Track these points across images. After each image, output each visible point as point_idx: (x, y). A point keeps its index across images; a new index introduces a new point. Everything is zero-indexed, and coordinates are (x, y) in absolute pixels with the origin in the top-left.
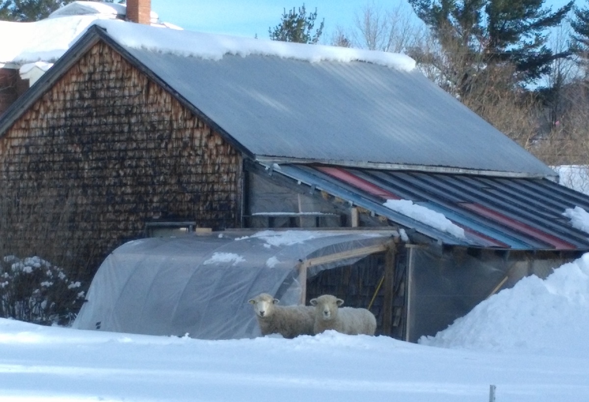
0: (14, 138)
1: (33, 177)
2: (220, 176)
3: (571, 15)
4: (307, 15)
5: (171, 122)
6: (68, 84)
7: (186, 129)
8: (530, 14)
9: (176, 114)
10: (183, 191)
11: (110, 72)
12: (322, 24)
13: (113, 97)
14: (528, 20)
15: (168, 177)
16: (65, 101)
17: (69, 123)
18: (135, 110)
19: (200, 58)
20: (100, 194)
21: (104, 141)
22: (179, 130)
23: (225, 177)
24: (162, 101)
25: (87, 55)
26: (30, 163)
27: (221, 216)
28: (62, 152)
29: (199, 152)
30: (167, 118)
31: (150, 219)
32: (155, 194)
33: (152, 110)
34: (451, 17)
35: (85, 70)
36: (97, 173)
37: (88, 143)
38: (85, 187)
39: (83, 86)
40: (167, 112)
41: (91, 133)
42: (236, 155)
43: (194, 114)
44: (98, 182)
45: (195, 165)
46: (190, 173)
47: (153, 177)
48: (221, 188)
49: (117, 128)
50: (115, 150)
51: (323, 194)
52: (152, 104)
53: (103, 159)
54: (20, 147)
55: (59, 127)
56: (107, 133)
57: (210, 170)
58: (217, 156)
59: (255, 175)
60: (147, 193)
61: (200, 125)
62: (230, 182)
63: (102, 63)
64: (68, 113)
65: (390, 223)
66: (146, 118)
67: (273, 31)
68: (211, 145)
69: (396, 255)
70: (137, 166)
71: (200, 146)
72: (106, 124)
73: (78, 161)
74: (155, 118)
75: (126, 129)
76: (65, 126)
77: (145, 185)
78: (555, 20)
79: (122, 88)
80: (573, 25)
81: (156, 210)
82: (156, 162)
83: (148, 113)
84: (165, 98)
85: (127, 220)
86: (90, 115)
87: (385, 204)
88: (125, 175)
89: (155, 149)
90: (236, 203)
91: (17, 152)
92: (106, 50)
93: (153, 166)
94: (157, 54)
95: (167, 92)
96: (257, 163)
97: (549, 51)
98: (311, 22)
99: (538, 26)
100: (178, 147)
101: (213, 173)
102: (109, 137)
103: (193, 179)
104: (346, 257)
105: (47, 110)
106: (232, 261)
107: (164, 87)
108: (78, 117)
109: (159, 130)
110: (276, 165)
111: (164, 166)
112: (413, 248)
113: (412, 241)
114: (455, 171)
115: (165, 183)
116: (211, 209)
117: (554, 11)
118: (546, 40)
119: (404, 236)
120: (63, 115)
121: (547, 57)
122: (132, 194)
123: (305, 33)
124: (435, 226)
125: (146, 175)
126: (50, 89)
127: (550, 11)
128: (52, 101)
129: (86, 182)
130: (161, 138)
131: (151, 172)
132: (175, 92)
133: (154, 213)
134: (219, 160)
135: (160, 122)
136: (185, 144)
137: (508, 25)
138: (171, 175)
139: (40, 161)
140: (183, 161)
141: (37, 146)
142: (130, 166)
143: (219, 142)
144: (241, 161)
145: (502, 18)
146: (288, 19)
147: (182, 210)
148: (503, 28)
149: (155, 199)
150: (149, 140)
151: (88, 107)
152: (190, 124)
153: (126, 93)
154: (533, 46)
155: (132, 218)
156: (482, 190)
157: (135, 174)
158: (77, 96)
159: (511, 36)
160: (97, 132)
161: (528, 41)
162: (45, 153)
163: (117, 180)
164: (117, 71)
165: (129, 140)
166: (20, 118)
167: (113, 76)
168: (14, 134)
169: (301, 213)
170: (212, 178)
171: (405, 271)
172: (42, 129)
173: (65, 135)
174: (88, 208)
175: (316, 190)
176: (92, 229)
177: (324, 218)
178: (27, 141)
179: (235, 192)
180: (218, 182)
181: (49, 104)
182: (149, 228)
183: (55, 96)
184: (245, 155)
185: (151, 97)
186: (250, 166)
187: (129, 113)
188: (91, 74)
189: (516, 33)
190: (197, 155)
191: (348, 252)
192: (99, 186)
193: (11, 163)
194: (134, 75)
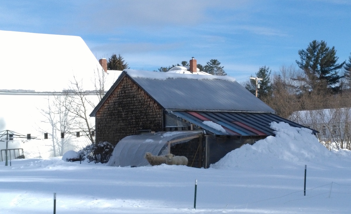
0: (105, 106)
1: (110, 117)
2: (157, 116)
3: (345, 65)
4: (266, 68)
5: (144, 99)
6: (118, 89)
7: (148, 101)
8: (333, 65)
9: (146, 97)
10: (148, 120)
11: (129, 85)
12: (271, 71)
13: (130, 93)
14: (332, 67)
15: (144, 116)
16: (118, 94)
17: (119, 101)
18: (135, 96)
19: (158, 80)
20: (127, 122)
21: (127, 106)
22: (146, 102)
23: (158, 116)
24: (142, 93)
25: (123, 80)
26: (110, 113)
27: (158, 128)
28: (117, 110)
29: (152, 108)
30: (143, 98)
31: (139, 129)
32: (140, 121)
33: (139, 96)
34: (309, 67)
35: (122, 85)
36: (126, 116)
37: (123, 107)
38: (123, 120)
39: (122, 90)
40: (143, 96)
41: (124, 104)
42: (161, 109)
43: (150, 97)
44: (126, 118)
45: (151, 112)
46: (150, 115)
47: (140, 116)
48: (158, 119)
49: (131, 102)
50: (130, 109)
51: (183, 120)
52: (139, 94)
53: (127, 111)
54: (107, 108)
55: (116, 102)
56: (128, 103)
57: (154, 114)
58: (156, 109)
59: (166, 115)
60: (138, 121)
61: (152, 100)
62: (160, 117)
63: (126, 83)
64: (119, 98)
65: (201, 128)
66: (138, 99)
67: (257, 73)
68: (155, 106)
69: (202, 139)
70: (136, 113)
71: (152, 107)
72: (128, 101)
73: (121, 112)
74: (140, 98)
75: (133, 102)
76: (118, 102)
77: (138, 119)
78: (340, 67)
79: (132, 90)
80: (345, 68)
81: (141, 126)
82: (141, 112)
83: (138, 97)
84: (142, 92)
85: (134, 130)
86: (124, 98)
87: (203, 123)
88: (133, 116)
89: (140, 108)
90: (161, 124)
91: (106, 110)
92: (128, 78)
93: (140, 113)
94: (143, 79)
95: (143, 91)
96: (166, 111)
97: (338, 76)
98: (267, 70)
99: (335, 69)
100: (146, 107)
101: (155, 115)
102: (129, 105)
103: (150, 116)
104: (185, 140)
105: (113, 97)
106: (151, 142)
107: (142, 89)
108: (121, 99)
109: (141, 102)
110: (172, 111)
111: (143, 113)
112: (208, 136)
113: (207, 134)
114: (238, 112)
115: (143, 118)
116: (155, 126)
117: (340, 64)
118: (338, 73)
119: (205, 133)
120: (117, 98)
121: (338, 77)
122: (135, 122)
123: (266, 73)
124: (216, 129)
125: (138, 116)
126: (114, 91)
127: (339, 64)
128: (114, 94)
129: (123, 118)
130: (142, 104)
131: (139, 115)
132: (145, 90)
133: (141, 127)
134: (157, 110)
135: (142, 99)
136: (148, 106)
137: (326, 69)
138: (145, 115)
139: (112, 113)
140: (148, 111)
141: (111, 108)
142: (134, 113)
143: (157, 105)
144: (162, 110)
145: (324, 67)
146: (261, 70)
147: (148, 126)
148: (324, 70)
149: (141, 123)
150: (139, 105)
151: (123, 96)
152: (149, 100)
153: (133, 91)
154: (334, 75)
155: (135, 129)
156: (245, 117)
157: (135, 115)
158: (121, 92)
159: (327, 72)
160: (126, 103)
161: (333, 73)
162: (113, 110)
163: (131, 118)
164: (130, 85)
165: (134, 105)
166: (107, 100)
167: (129, 86)
168: (105, 105)
169: (178, 126)
170: (155, 116)
171: (205, 144)
172: (112, 103)
173: (118, 104)
174: (124, 126)
175: (182, 119)
176: (125, 133)
177: (185, 127)
178: (109, 106)
179: (161, 120)
180: (157, 117)
181: (114, 95)
182: (139, 132)
183: (115, 93)
184: (163, 109)
185: (139, 92)
186: (165, 112)
187: (134, 97)
188: (124, 86)
189: (328, 71)
190: (151, 109)
191: (186, 138)
192: (126, 120)
193: (105, 114)
194: (135, 85)
